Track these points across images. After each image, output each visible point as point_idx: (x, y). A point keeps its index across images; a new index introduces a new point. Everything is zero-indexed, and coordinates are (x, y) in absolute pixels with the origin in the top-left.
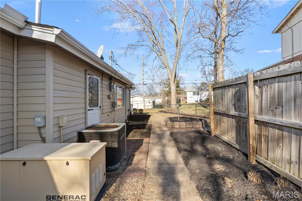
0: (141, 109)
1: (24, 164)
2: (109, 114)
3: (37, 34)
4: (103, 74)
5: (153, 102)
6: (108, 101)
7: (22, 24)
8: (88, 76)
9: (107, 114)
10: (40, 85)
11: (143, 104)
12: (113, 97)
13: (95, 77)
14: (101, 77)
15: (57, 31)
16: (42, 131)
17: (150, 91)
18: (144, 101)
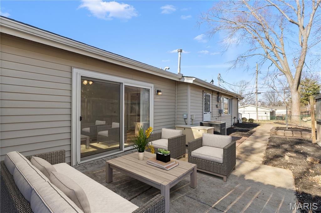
0: (251, 119)
1: (185, 129)
2: (217, 118)
3: (186, 80)
4: (213, 92)
5: (271, 112)
6: (216, 108)
7: (180, 77)
8: (204, 94)
9: (215, 118)
10: (185, 101)
11: (256, 115)
12: (220, 106)
13: (208, 94)
14: (212, 93)
15: (194, 79)
16: (186, 120)
17: (269, 100)
18: (257, 111)
